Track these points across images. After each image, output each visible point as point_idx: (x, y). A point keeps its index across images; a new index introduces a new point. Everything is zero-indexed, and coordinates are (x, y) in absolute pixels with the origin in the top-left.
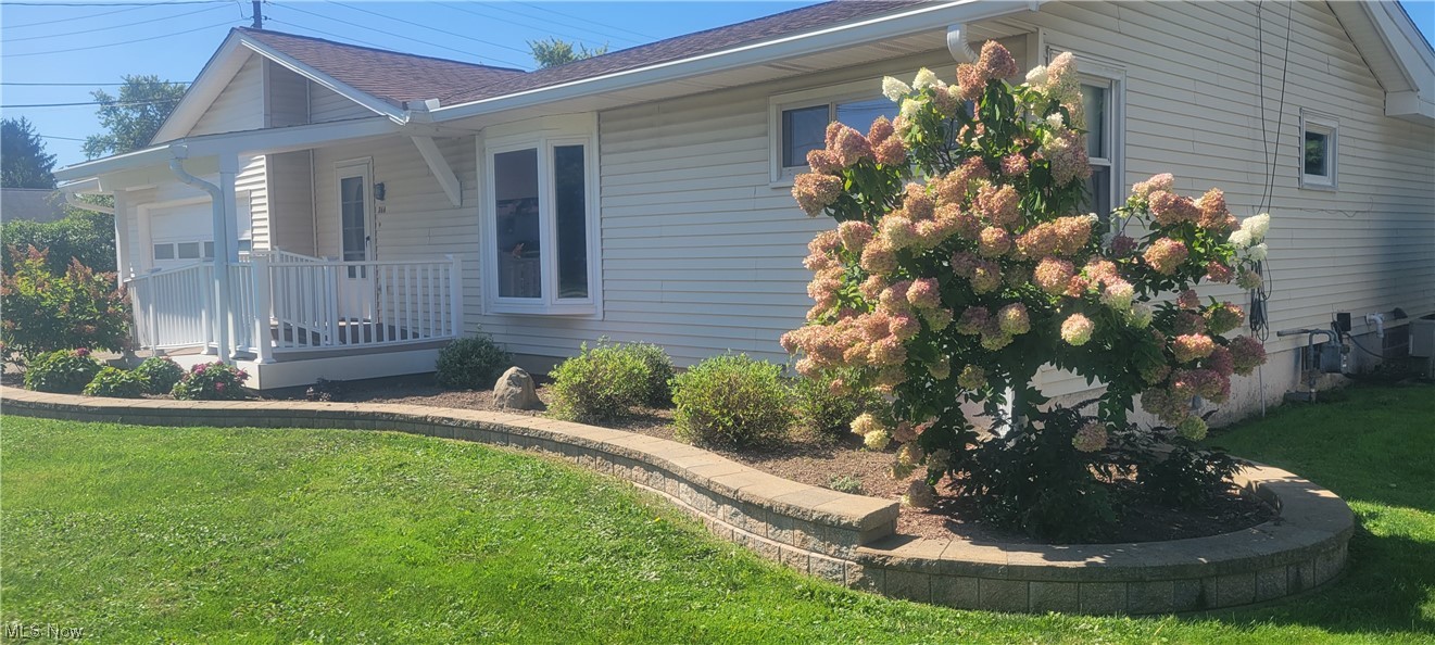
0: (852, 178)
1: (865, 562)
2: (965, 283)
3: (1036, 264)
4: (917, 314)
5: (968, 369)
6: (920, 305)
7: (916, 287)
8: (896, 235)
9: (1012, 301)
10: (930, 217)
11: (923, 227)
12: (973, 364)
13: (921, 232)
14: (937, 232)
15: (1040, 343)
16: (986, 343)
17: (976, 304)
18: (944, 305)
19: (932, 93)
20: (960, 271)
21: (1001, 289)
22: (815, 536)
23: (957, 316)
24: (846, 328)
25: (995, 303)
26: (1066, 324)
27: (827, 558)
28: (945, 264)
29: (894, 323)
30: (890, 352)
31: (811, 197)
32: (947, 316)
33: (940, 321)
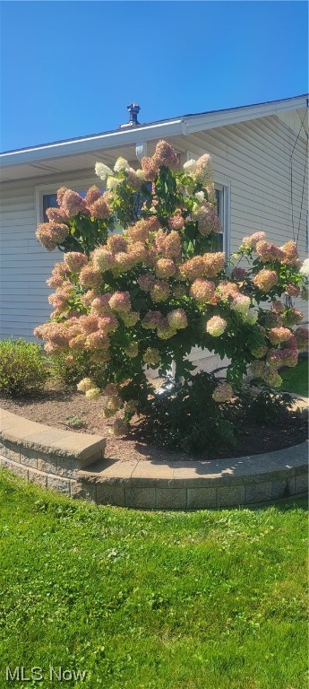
0: (75, 227)
1: (83, 481)
2: (148, 295)
3: (191, 283)
4: (117, 316)
5: (149, 350)
6: (117, 310)
7: (115, 298)
8: (101, 261)
9: (176, 307)
10: (125, 251)
11: (120, 257)
12: (152, 347)
13: (119, 260)
14: (129, 261)
15: (193, 334)
16: (160, 334)
17: (154, 309)
18: (133, 309)
19: (126, 174)
20: (144, 287)
21: (169, 299)
22: (51, 463)
23: (142, 317)
24: (72, 325)
25: (165, 309)
26: (209, 323)
27: (58, 477)
28: (135, 282)
29: (102, 322)
30: (99, 341)
31: (49, 238)
32: (135, 317)
33: (132, 320)
